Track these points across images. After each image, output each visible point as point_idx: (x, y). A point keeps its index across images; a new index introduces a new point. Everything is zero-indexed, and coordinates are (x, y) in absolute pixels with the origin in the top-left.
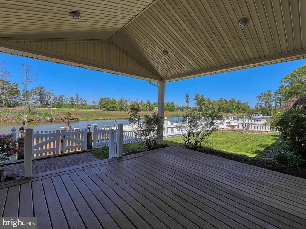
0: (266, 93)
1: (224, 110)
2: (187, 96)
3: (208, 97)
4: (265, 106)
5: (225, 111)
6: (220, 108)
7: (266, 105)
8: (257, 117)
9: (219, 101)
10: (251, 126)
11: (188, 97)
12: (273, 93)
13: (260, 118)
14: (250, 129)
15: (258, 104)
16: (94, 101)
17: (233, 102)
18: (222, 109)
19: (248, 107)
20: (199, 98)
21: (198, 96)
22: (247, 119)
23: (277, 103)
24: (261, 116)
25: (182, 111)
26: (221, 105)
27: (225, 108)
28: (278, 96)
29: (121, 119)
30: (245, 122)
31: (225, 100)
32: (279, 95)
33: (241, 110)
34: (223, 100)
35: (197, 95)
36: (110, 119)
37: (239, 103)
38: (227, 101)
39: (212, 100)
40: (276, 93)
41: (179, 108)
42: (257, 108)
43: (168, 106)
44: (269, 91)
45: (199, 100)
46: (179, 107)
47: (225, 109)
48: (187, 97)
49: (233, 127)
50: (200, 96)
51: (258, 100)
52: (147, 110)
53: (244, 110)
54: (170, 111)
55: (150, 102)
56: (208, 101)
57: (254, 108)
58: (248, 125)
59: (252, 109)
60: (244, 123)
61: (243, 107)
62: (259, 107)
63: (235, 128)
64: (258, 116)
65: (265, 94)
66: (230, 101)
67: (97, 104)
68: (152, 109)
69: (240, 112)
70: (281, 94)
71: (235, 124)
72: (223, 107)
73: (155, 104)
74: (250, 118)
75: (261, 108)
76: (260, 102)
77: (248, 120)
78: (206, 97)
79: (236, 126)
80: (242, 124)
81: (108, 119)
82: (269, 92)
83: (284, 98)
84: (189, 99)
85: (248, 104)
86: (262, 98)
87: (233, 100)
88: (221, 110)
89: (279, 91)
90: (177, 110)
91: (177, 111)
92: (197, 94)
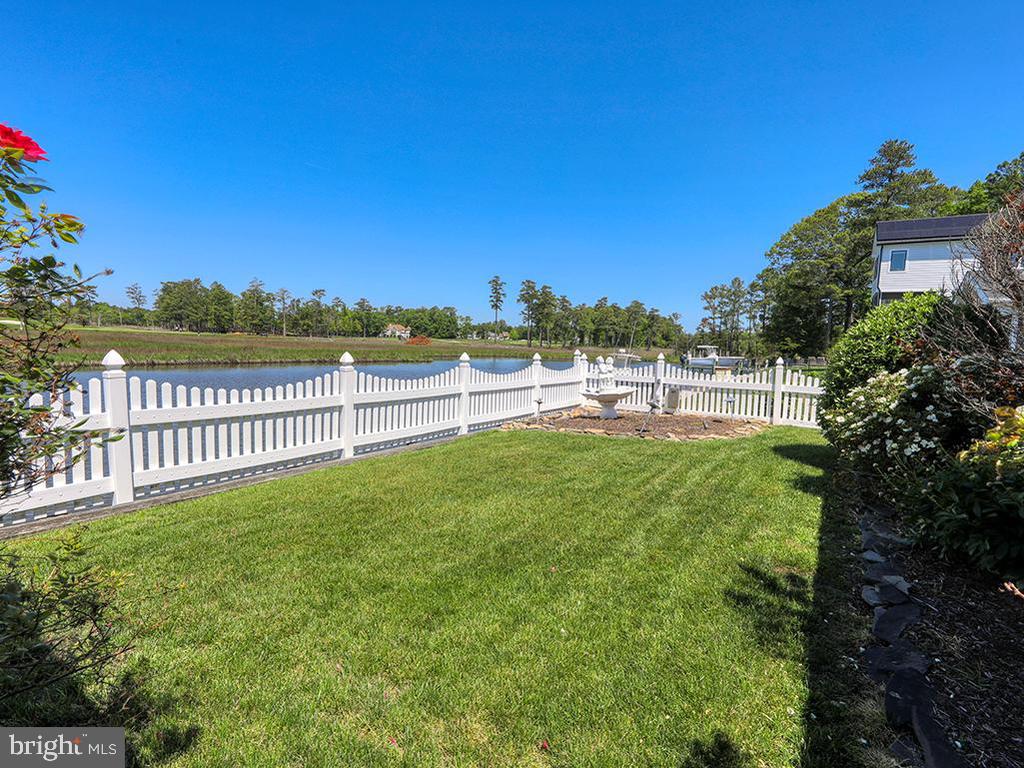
0: (728, 285)
1: (610, 338)
2: (496, 285)
3: (563, 295)
4: (723, 327)
5: (613, 342)
6: (597, 330)
7: (725, 324)
8: (700, 360)
9: (597, 308)
10: (683, 395)
11: (500, 291)
12: (745, 286)
13: (710, 363)
14: (683, 411)
15: (704, 320)
16: (134, 292)
17: (635, 313)
18: (603, 332)
19: (679, 329)
20: (534, 296)
21: (533, 288)
22: (669, 365)
23: (755, 317)
24: (713, 355)
25: (483, 338)
26: (602, 321)
27: (614, 330)
28: (758, 296)
29: (209, 363)
30: (663, 381)
31: (613, 306)
32: (762, 294)
33: (658, 338)
34: (609, 304)
35: (530, 285)
36: (153, 364)
37: (653, 318)
38: (618, 308)
39: (574, 304)
40: (753, 286)
41: (474, 328)
42: (703, 331)
43: (435, 322)
44: (736, 279)
45: (535, 301)
46: (473, 323)
47: (612, 333)
48: (496, 290)
49: (609, 401)
50: (538, 287)
51: (706, 308)
52: (355, 333)
53: (666, 337)
54: (443, 338)
55: (371, 304)
56: (564, 308)
57: (694, 332)
58: (674, 393)
59: (689, 335)
60: (658, 382)
61: (664, 328)
62: (707, 330)
63: (621, 407)
64: (705, 356)
65: (723, 290)
66: (628, 309)
67: (149, 305)
68: (377, 328)
69: (655, 344)
70: (765, 290)
71: (622, 390)
72: (607, 327)
73: (388, 312)
74: (682, 361)
75: (713, 330)
76: (709, 314)
77: (674, 368)
78: (557, 293)
79: (625, 396)
80: (650, 388)
81: (143, 365)
82: (737, 282)
83: (774, 303)
84: (502, 298)
85: (676, 318)
86: (716, 302)
87: (638, 305)
88: (603, 336)
89: (760, 281)
90: (465, 335)
91: (466, 338)
92: (528, 282)
